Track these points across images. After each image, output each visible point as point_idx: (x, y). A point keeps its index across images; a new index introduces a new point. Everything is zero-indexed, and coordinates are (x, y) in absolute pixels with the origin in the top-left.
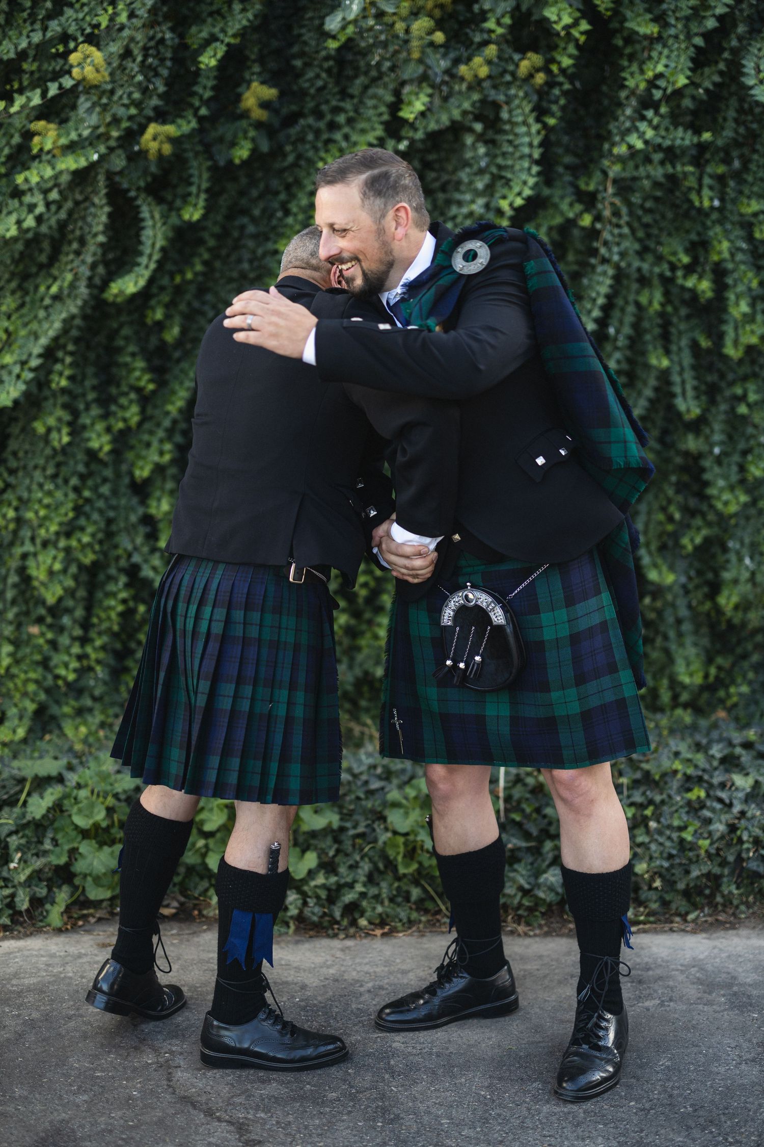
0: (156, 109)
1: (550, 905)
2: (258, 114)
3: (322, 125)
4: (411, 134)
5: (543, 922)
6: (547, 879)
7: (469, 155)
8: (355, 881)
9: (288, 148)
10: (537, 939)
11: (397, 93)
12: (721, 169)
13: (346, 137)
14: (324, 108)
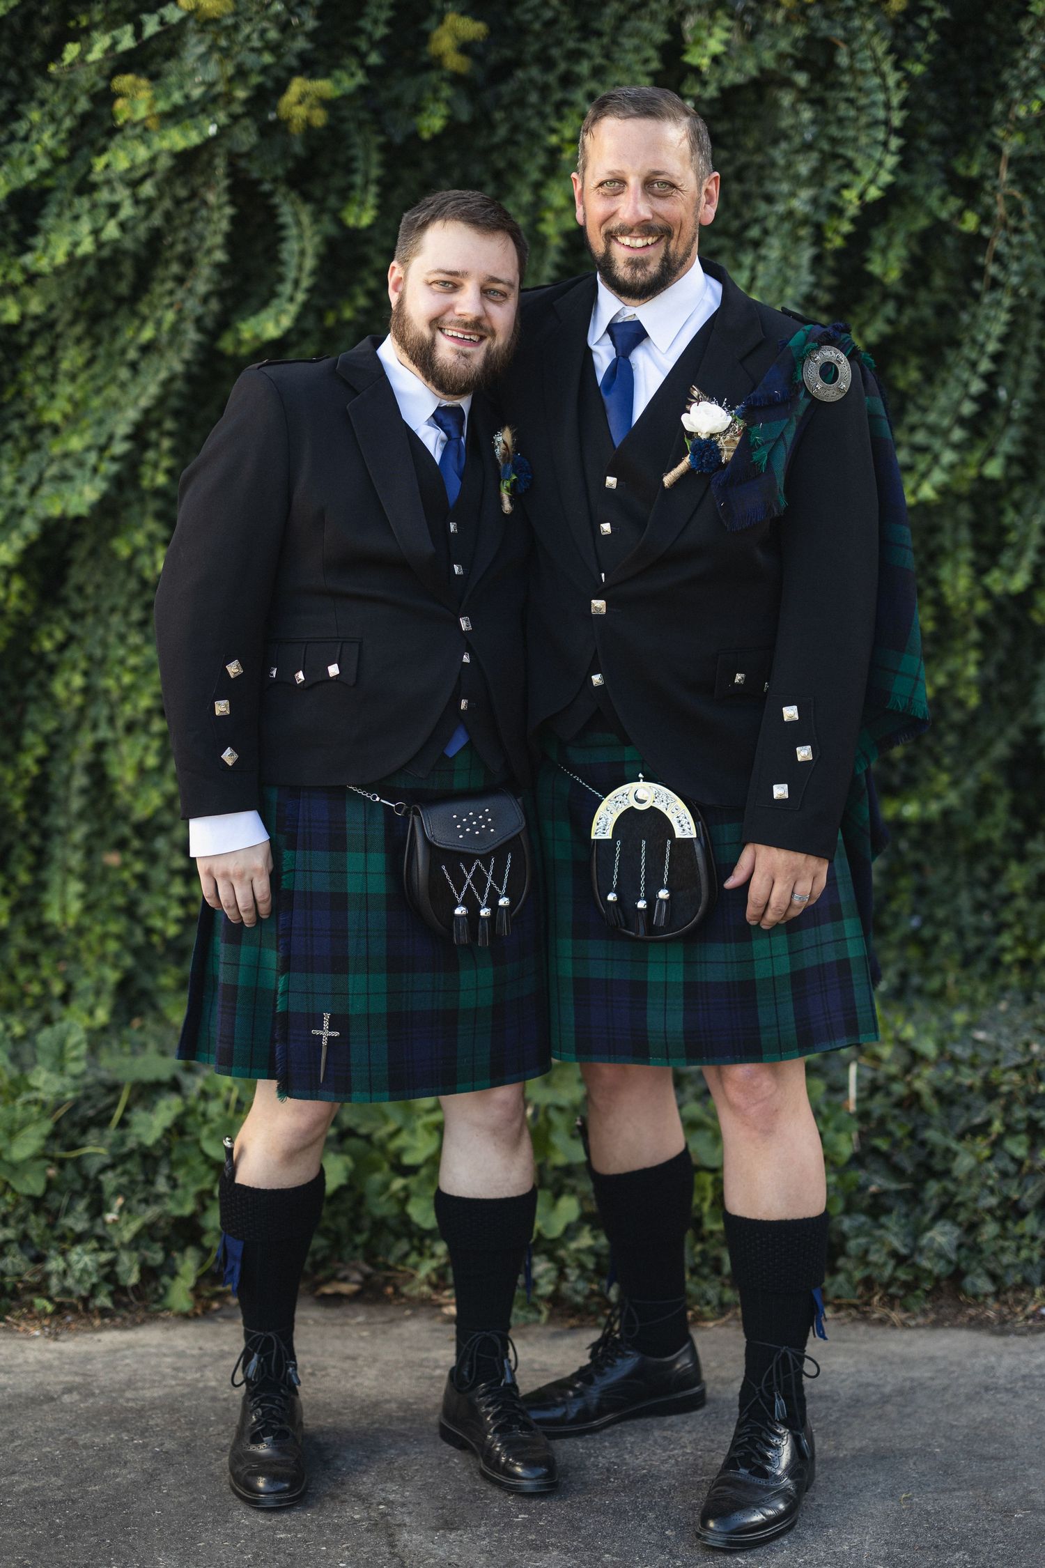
0: (301, 56)
1: (938, 1280)
2: (455, 62)
3: (552, 78)
5: (928, 1306)
6: (932, 1240)
7: (786, 122)
9: (498, 115)
10: (922, 1332)
11: (674, 28)
14: (555, 52)
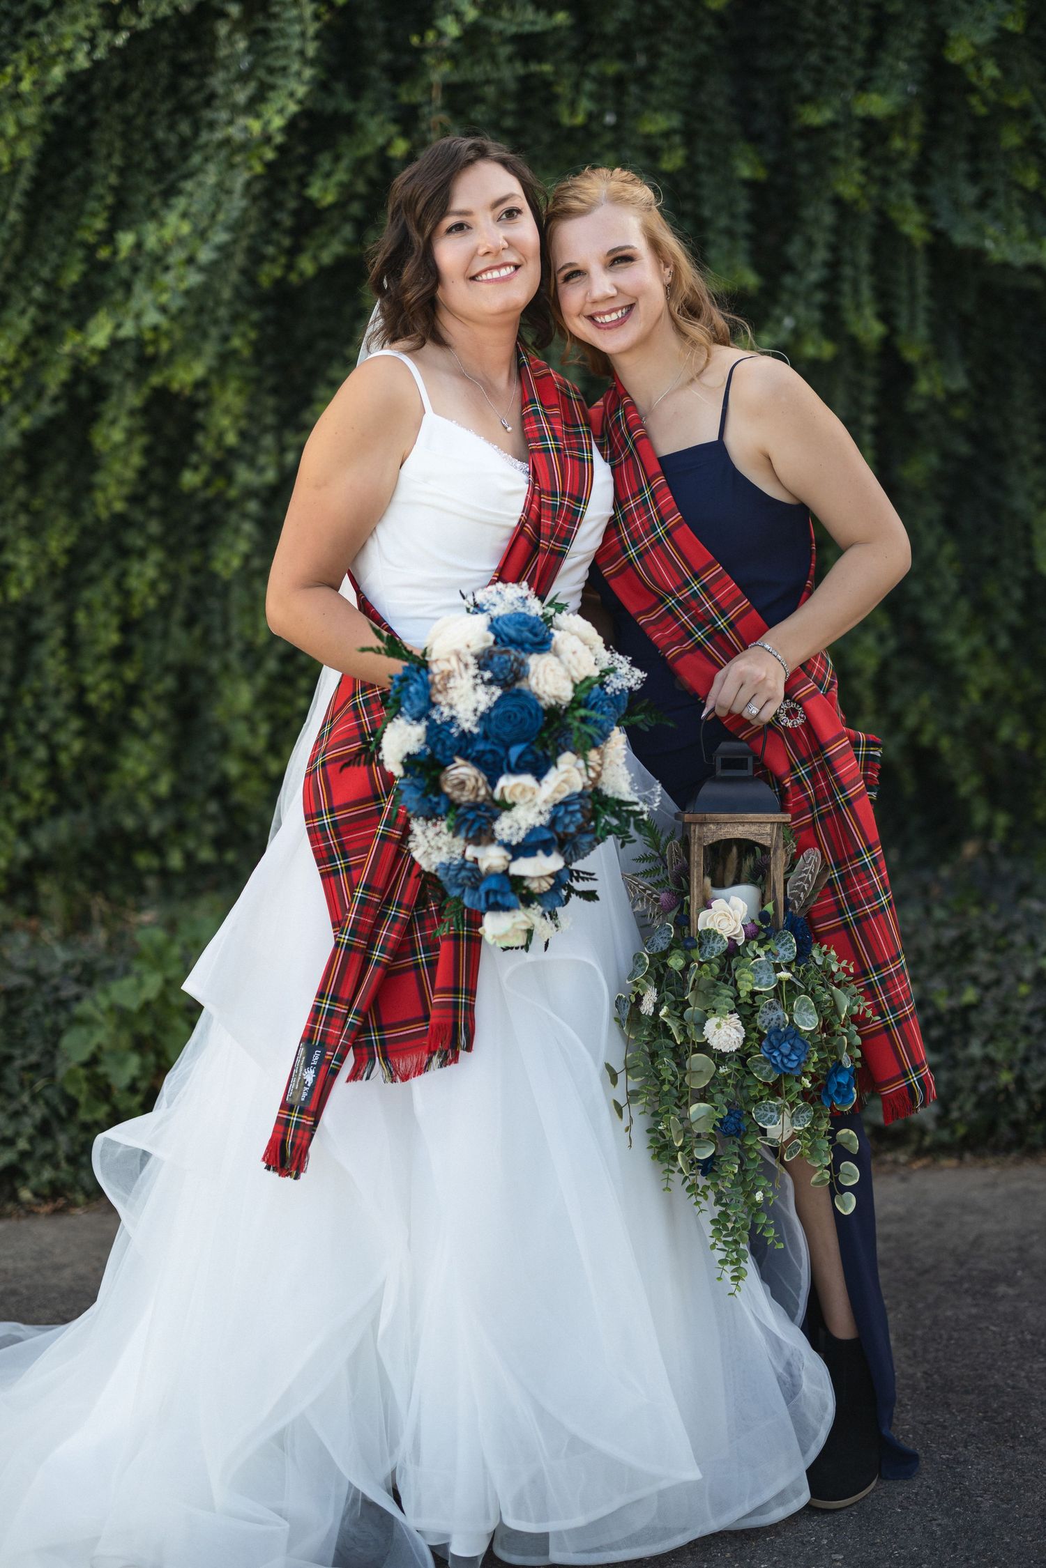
4: (133, 21)
7: (223, 52)
8: (18, 1134)
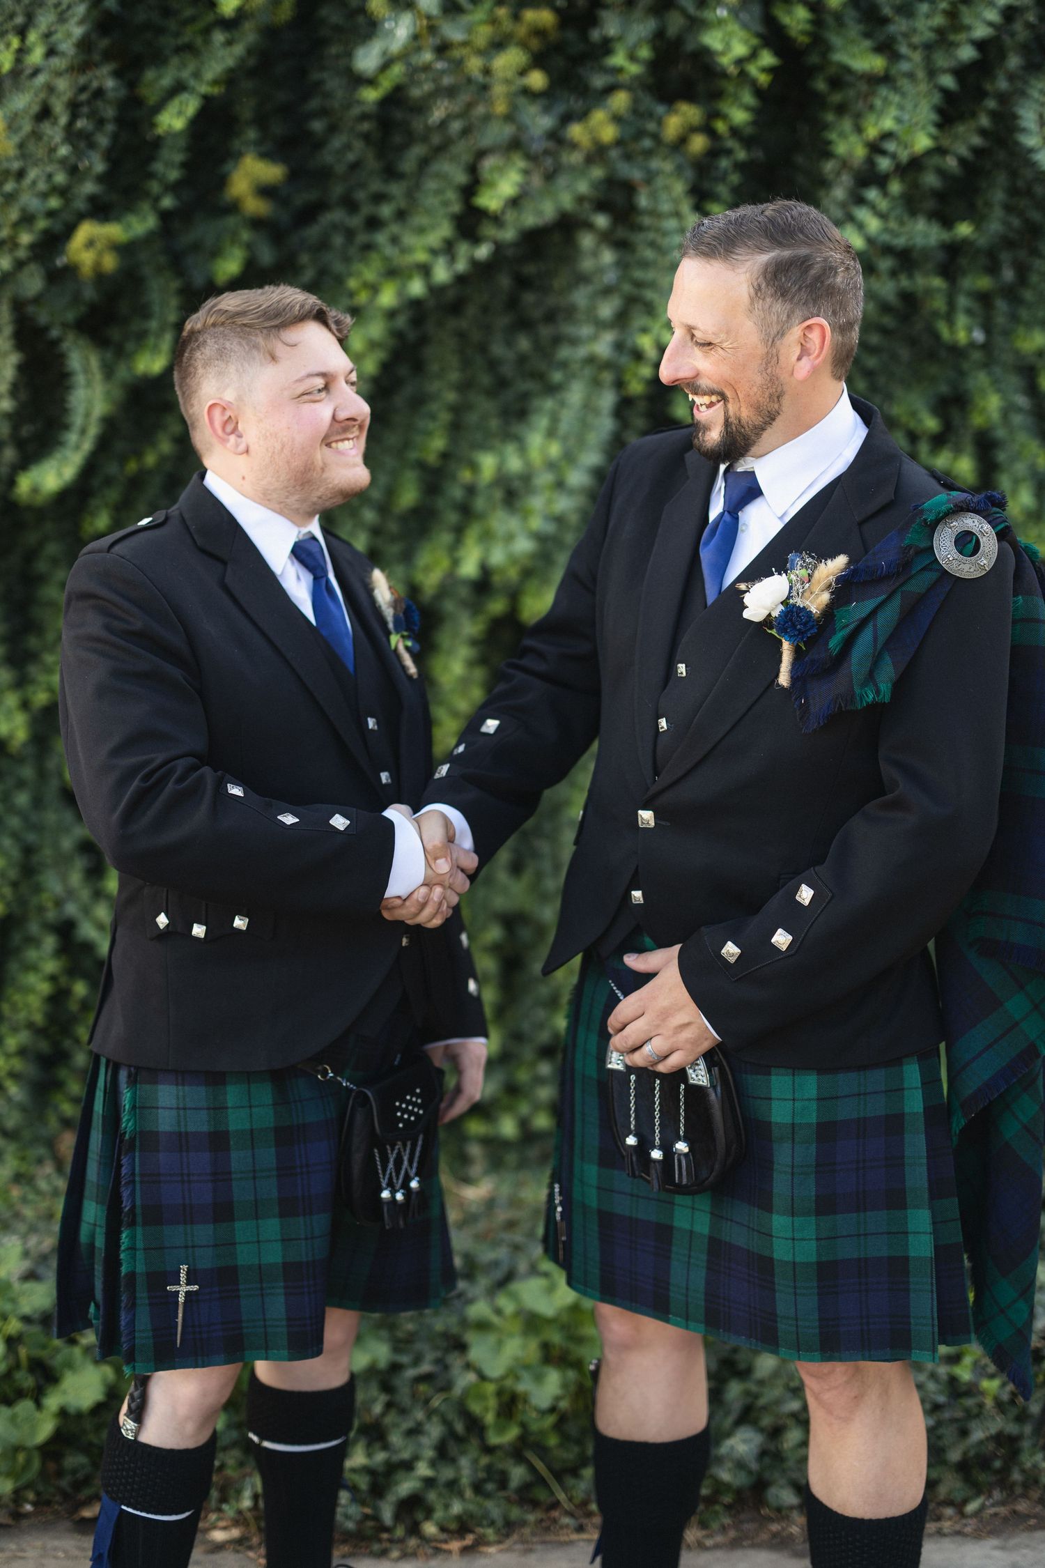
0: (92, 199)
1: (739, 1492)
2: (254, 206)
3: (356, 221)
5: (727, 1521)
6: (732, 1448)
9: (304, 258)
10: (719, 1554)
11: (473, 169)
12: (984, 283)
13: (395, 240)
14: (361, 195)
